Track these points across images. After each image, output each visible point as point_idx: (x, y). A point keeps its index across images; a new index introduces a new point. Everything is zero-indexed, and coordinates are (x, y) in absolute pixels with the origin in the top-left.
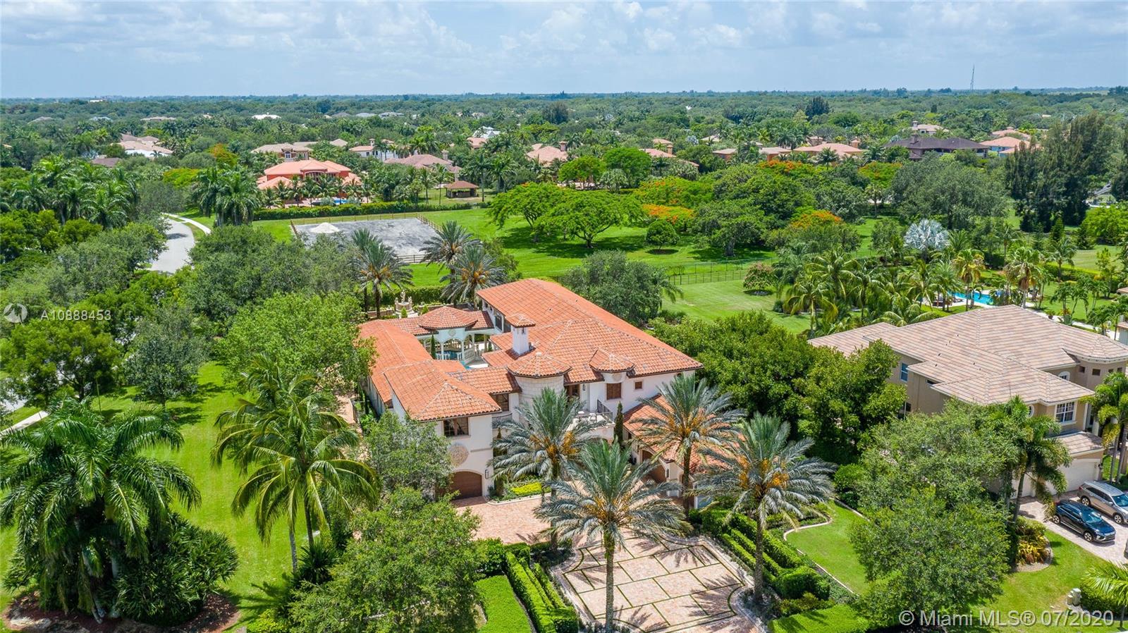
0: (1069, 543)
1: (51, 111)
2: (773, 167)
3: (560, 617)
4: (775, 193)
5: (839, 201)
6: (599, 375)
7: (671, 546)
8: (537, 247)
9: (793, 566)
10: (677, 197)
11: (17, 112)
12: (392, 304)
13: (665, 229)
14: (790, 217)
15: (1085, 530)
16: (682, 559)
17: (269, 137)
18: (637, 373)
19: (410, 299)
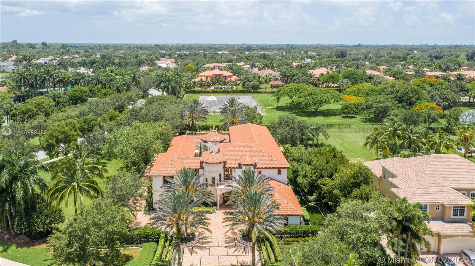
1: (147, 49)
2: (425, 81)
3: (160, 263)
5: (444, 99)
6: (240, 166)
7: (238, 244)
8: (292, 112)
10: (363, 93)
11: (135, 49)
12: (209, 130)
13: (349, 107)
14: (413, 105)
16: (238, 250)
17: (213, 61)
18: (258, 167)
19: (217, 128)
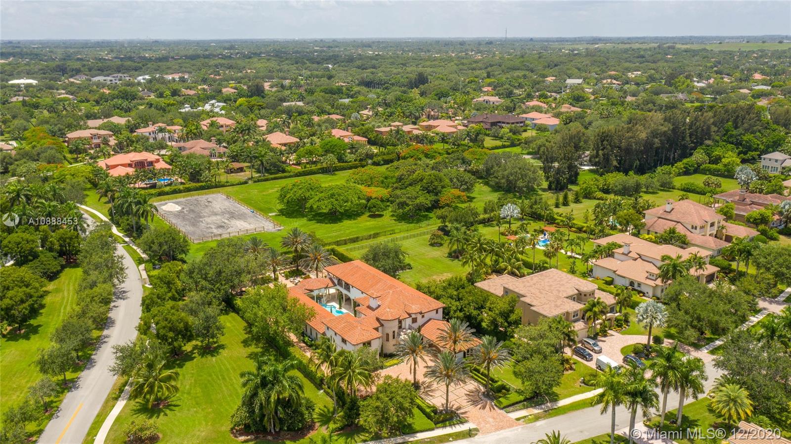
0: (579, 362)
4: (432, 182)
6: (410, 315)
9: (496, 382)
13: (377, 204)
15: (583, 356)
18: (423, 312)
